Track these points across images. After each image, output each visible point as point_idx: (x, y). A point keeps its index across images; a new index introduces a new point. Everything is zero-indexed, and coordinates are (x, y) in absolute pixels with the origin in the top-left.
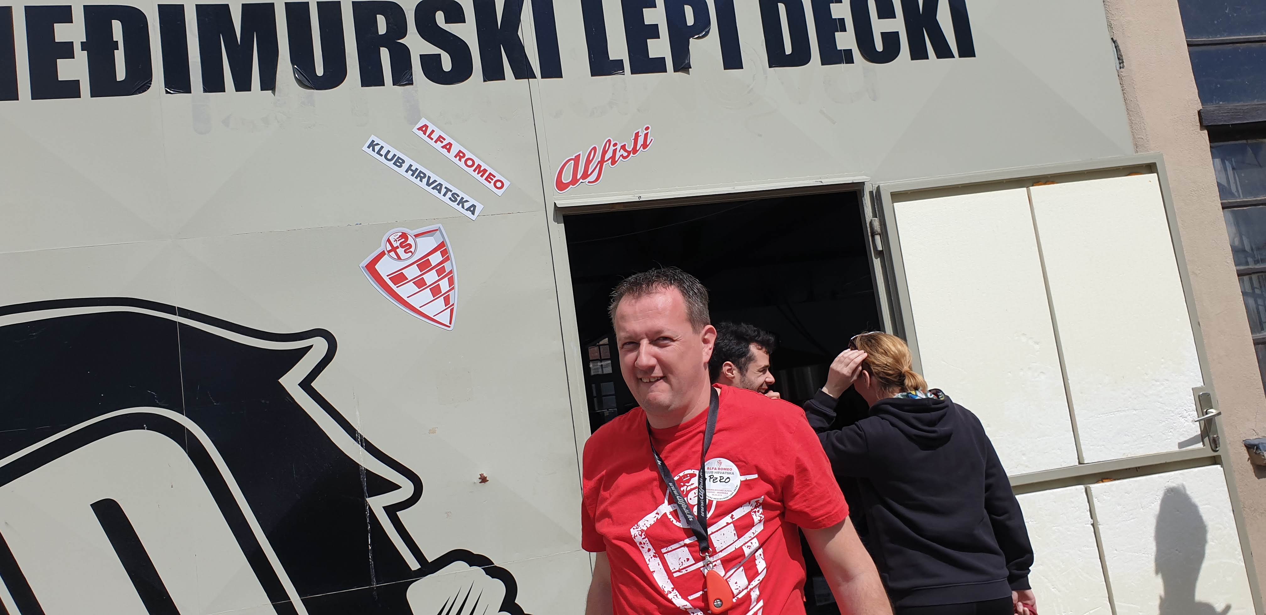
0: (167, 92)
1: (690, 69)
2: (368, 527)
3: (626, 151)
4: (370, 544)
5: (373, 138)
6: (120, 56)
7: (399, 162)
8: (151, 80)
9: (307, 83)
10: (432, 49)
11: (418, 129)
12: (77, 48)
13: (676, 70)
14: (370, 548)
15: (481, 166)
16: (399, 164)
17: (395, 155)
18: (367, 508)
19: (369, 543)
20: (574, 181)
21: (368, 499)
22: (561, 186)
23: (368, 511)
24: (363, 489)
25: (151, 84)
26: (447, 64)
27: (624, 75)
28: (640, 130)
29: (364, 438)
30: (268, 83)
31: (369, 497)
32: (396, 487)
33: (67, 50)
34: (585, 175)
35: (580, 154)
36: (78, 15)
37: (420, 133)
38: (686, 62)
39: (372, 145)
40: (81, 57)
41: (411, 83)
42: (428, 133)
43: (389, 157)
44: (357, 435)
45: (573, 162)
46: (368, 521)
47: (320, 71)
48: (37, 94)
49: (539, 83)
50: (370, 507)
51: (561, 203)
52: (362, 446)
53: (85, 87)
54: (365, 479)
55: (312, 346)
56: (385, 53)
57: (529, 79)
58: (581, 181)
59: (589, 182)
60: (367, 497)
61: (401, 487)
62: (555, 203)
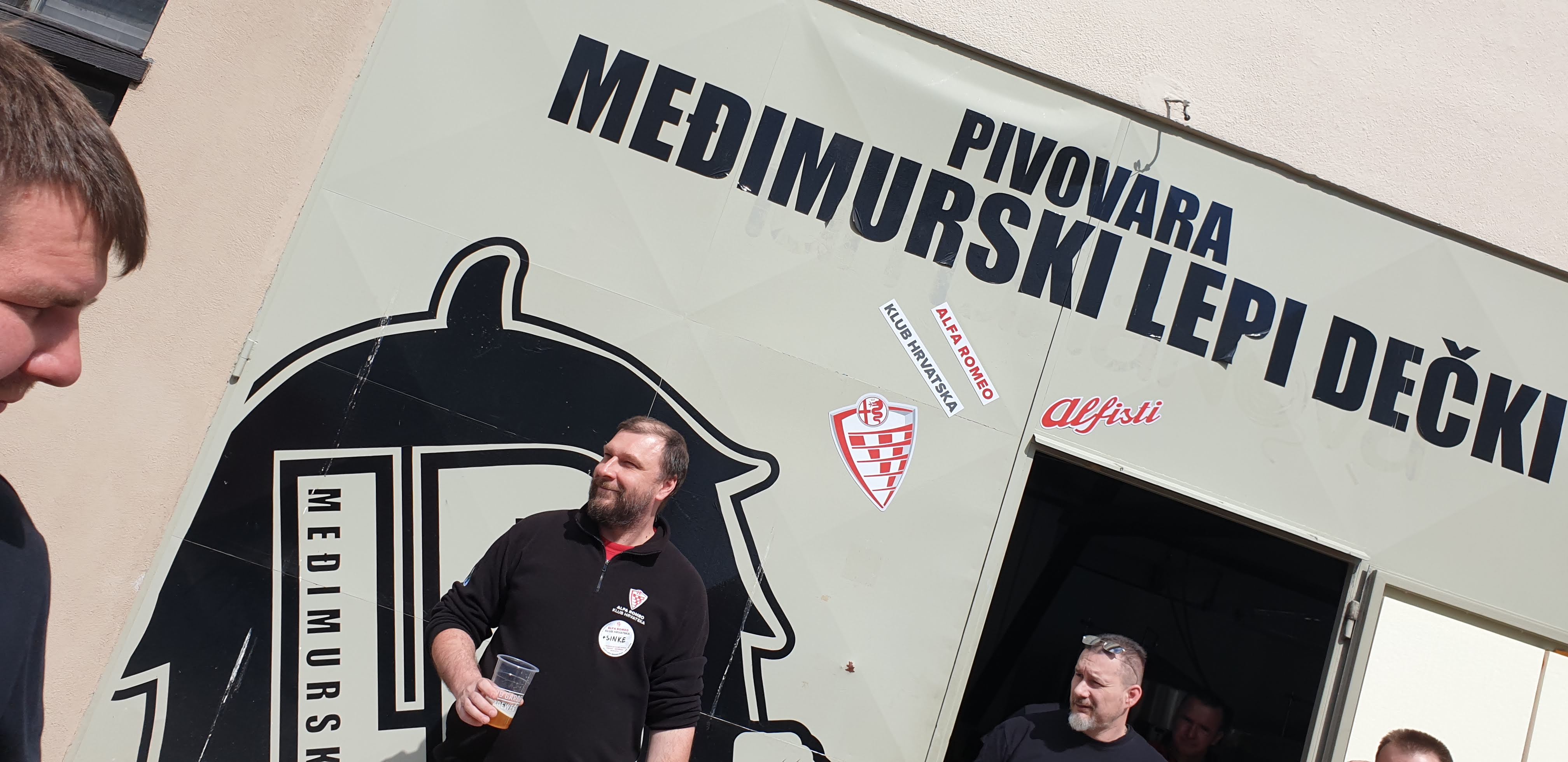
0: (739, 186)
1: (1229, 365)
2: (730, 659)
3: (1127, 415)
4: (725, 676)
5: (893, 301)
6: (714, 139)
7: (906, 334)
8: (730, 171)
9: (858, 227)
10: (983, 241)
11: (938, 311)
12: (684, 117)
13: (1215, 359)
14: (724, 679)
15: (979, 369)
16: (905, 336)
17: (905, 326)
18: (738, 640)
19: (725, 674)
20: (1062, 423)
21: (742, 632)
22: (1047, 421)
23: (737, 643)
24: (742, 621)
25: (728, 174)
26: (991, 261)
27: (1160, 341)
28: (1151, 402)
29: (764, 574)
30: (826, 214)
31: (744, 631)
32: (771, 634)
33: (674, 116)
34: (1076, 422)
35: (1080, 399)
36: (698, 90)
37: (937, 315)
38: (1229, 356)
39: (890, 308)
40: (684, 127)
41: (950, 265)
42: (945, 317)
43: (900, 325)
44: (759, 568)
45: (1069, 403)
46: (733, 653)
47: (874, 222)
48: (634, 145)
49: (1071, 314)
50: (740, 640)
51: (1040, 439)
52: (759, 580)
53: (675, 154)
54: (748, 612)
55: (756, 467)
56: (939, 228)
57: (1064, 307)
58: (1070, 425)
59: (1077, 430)
60: (742, 629)
61: (775, 636)
62: (1034, 435)
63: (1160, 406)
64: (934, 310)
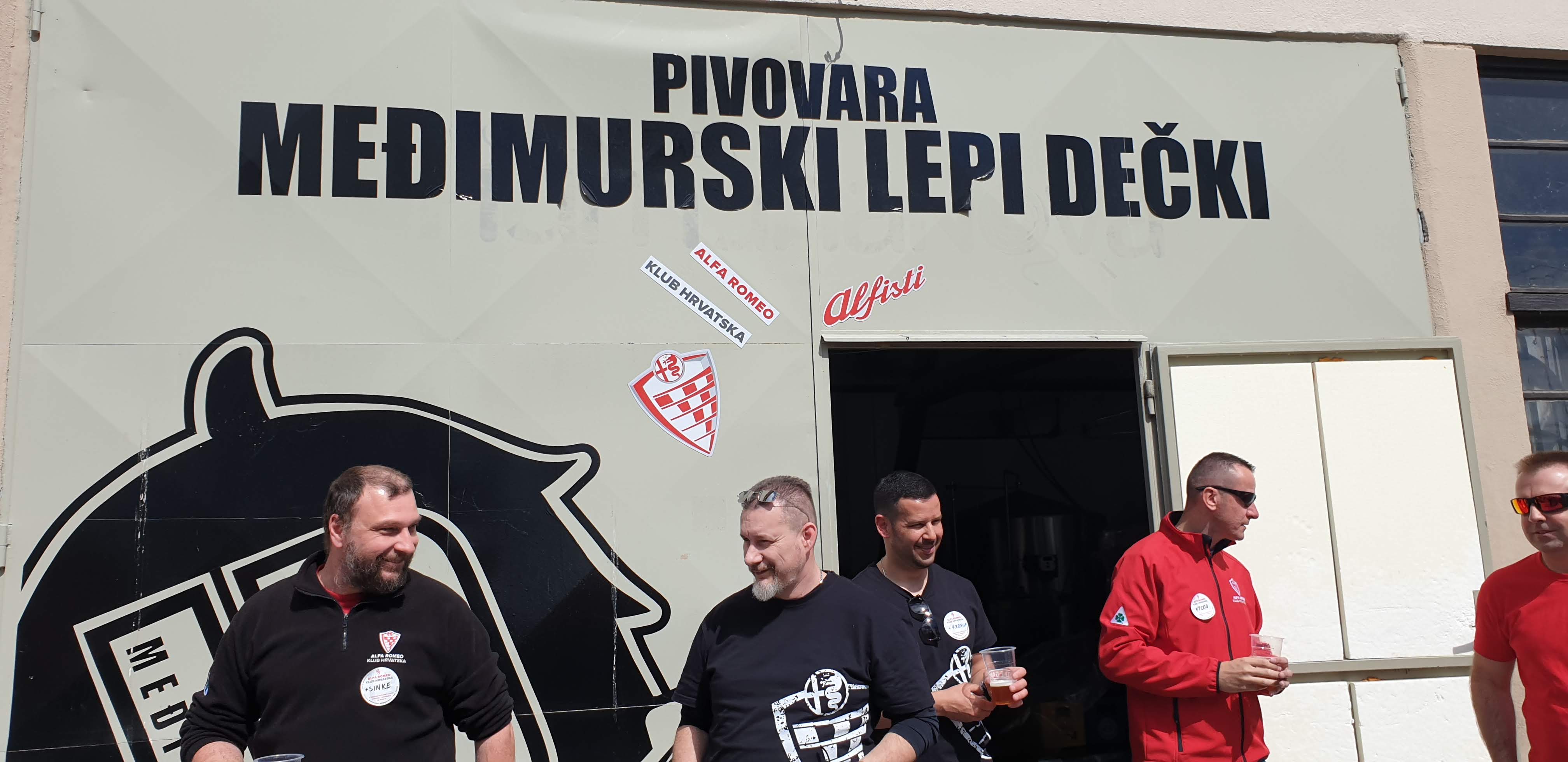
0: (458, 198)
1: (969, 211)
2: (614, 648)
3: (897, 289)
4: (615, 666)
5: (651, 258)
6: (416, 159)
7: (674, 285)
8: (444, 185)
9: (592, 199)
10: (716, 174)
11: (696, 253)
12: (378, 148)
13: (955, 211)
14: (614, 669)
15: (752, 294)
16: (674, 287)
17: (671, 278)
18: (615, 629)
19: (614, 664)
20: (843, 316)
21: (617, 620)
22: (829, 320)
23: (616, 631)
24: (613, 609)
25: (443, 188)
26: (728, 190)
27: (902, 212)
28: (913, 269)
29: (619, 558)
30: (555, 196)
31: (618, 617)
32: (644, 610)
33: (368, 150)
34: (854, 311)
35: (851, 289)
36: (382, 117)
37: (697, 257)
38: (967, 203)
39: (650, 266)
40: (381, 157)
41: (692, 206)
42: (705, 257)
43: (666, 278)
44: (611, 554)
45: (843, 296)
46: (615, 642)
47: (605, 188)
48: (338, 192)
49: (817, 215)
50: (618, 627)
51: (828, 338)
52: (616, 565)
53: (382, 188)
54: (616, 599)
55: (575, 461)
56: (669, 175)
57: (808, 211)
58: (850, 316)
59: (857, 318)
60: (616, 617)
61: (649, 611)
62: (822, 336)
63: (922, 270)
64: (692, 254)
